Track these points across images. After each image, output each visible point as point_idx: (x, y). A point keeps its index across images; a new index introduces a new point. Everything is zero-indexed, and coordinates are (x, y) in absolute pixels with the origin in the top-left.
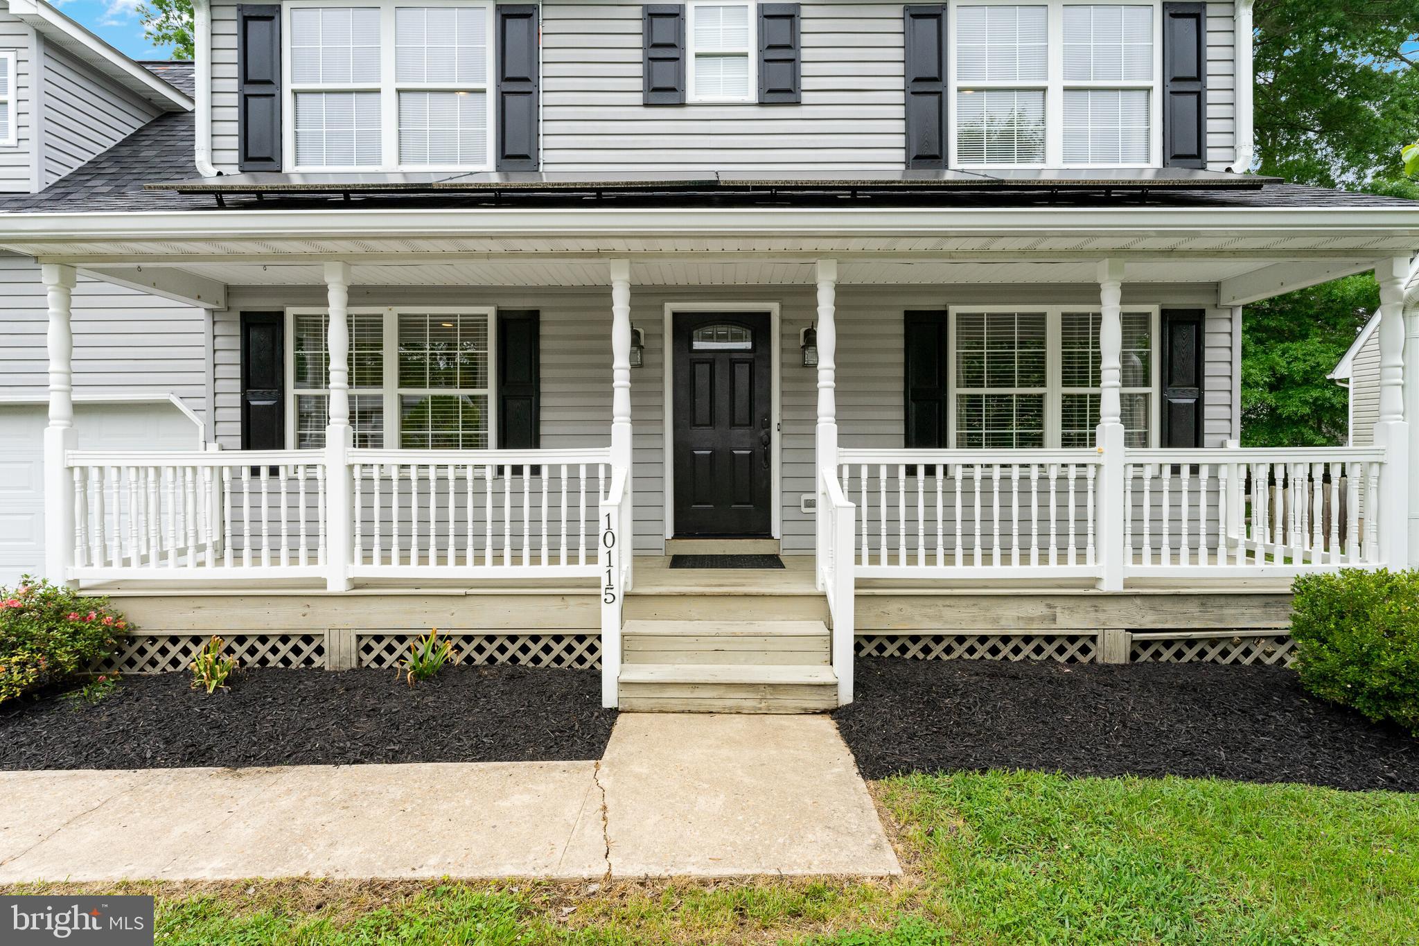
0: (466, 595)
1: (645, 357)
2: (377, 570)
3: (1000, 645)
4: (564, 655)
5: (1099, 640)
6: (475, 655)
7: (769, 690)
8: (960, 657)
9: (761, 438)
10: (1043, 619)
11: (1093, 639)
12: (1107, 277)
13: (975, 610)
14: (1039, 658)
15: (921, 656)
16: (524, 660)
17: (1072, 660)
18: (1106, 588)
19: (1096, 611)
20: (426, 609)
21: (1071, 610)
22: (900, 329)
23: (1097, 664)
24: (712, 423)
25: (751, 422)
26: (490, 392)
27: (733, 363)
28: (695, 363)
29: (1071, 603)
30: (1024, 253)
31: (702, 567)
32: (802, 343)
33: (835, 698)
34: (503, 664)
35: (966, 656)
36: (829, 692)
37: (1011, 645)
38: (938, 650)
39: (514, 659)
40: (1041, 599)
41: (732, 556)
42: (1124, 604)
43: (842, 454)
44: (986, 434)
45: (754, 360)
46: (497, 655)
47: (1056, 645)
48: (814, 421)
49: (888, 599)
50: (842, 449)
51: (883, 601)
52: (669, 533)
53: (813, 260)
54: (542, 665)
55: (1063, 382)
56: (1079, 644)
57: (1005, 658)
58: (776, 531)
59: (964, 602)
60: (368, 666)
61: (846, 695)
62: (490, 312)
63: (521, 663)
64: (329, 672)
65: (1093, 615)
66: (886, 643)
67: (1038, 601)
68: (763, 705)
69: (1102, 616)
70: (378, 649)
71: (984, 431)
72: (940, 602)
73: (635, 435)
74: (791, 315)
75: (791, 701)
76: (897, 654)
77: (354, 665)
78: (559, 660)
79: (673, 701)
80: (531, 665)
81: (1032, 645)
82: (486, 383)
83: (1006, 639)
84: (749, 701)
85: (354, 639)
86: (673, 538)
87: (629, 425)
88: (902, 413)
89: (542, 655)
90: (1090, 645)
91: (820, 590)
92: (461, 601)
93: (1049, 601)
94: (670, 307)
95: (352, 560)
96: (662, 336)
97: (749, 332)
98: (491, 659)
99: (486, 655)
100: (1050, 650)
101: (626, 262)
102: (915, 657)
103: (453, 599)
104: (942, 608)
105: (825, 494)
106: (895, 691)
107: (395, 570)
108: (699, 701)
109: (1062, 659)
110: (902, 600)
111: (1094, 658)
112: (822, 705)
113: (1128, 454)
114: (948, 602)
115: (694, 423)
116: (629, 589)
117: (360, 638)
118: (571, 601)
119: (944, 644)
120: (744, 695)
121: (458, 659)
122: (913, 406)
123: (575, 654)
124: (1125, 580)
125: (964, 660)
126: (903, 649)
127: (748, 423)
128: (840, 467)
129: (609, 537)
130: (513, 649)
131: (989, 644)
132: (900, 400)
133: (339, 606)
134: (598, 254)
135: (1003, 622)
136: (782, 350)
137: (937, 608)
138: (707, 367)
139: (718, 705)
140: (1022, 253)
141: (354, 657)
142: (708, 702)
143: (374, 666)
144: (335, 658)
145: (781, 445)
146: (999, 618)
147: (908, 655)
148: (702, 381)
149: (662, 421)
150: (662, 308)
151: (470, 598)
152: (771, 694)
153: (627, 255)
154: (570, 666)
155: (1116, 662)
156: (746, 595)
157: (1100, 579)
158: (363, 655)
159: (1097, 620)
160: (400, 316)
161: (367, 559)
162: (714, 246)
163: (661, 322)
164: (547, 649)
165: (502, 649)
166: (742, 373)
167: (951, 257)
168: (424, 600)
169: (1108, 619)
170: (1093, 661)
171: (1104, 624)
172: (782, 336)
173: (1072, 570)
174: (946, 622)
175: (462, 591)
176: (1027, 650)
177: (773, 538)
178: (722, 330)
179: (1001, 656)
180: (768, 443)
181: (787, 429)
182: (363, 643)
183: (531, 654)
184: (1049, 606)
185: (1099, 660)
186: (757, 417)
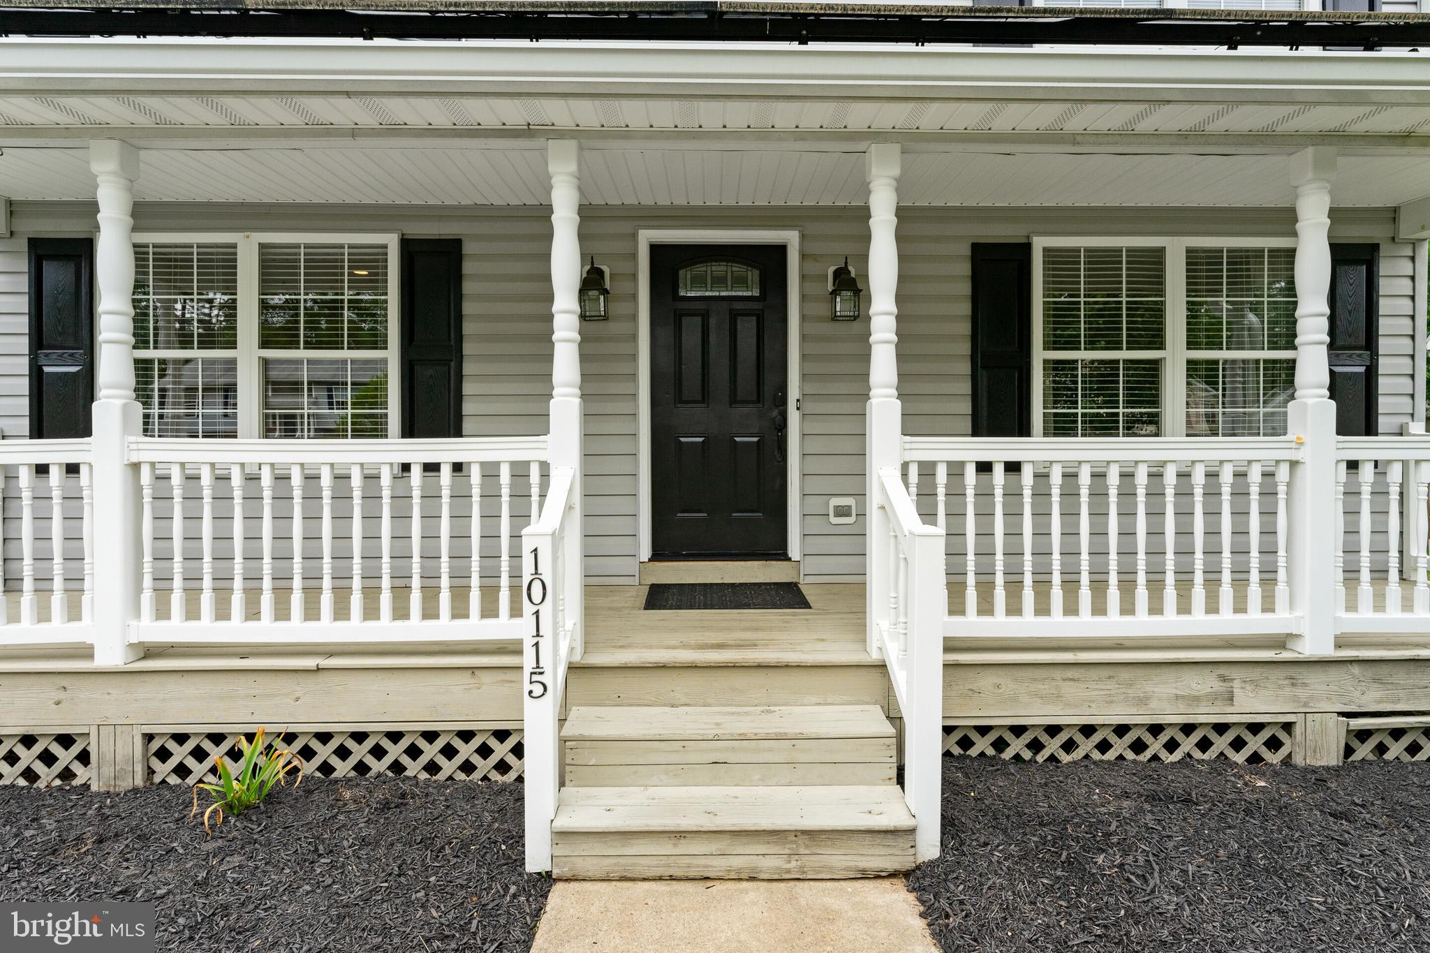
0: (318, 669)
1: (611, 305)
2: (176, 630)
3: (1148, 738)
4: (476, 760)
5: (1298, 730)
6: (335, 761)
7: (802, 839)
8: (1087, 757)
9: (774, 419)
10: (1213, 698)
11: (1288, 727)
12: (1310, 175)
13: (1111, 685)
14: (1206, 756)
15: (1027, 755)
16: (413, 768)
17: (1255, 758)
18: (1308, 648)
19: (1293, 685)
20: (253, 692)
21: (1255, 684)
22: (965, 269)
23: (1295, 767)
24: (705, 397)
25: (759, 399)
26: (391, 355)
27: (734, 316)
28: (681, 315)
29: (1255, 673)
30: (1186, 137)
31: (691, 607)
32: (830, 288)
33: (912, 851)
34: (379, 775)
35: (1096, 755)
36: (902, 842)
37: (1164, 738)
38: (1053, 746)
39: (397, 767)
40: (1210, 667)
41: (733, 585)
42: (1334, 674)
43: (908, 446)
44: (1084, 415)
45: (763, 310)
46: (370, 760)
47: (1230, 736)
48: (864, 396)
49: (979, 669)
50: (908, 438)
51: (971, 673)
52: (645, 552)
53: (862, 146)
54: (441, 776)
55: (1188, 343)
56: (1265, 735)
57: (1155, 758)
58: (794, 550)
59: (1094, 673)
60: (164, 781)
61: (929, 846)
62: (391, 241)
63: (407, 773)
64: (98, 794)
65: (1288, 691)
66: (974, 736)
67: (1206, 670)
68: (793, 864)
69: (1302, 693)
70: (180, 753)
71: (1080, 411)
72: (1058, 674)
73: (587, 416)
74: (817, 248)
75: (839, 858)
76: (991, 752)
77: (139, 782)
78: (468, 767)
79: (644, 861)
80: (424, 776)
81: (1196, 737)
82: (386, 342)
83: (1156, 730)
84: (770, 860)
85: (139, 741)
86: (650, 560)
87: (577, 401)
88: (969, 385)
89: (441, 760)
90: (1282, 736)
91: (875, 656)
92: (311, 678)
93: (1223, 670)
94: (647, 236)
95: (137, 613)
96: (634, 277)
97: (756, 273)
98: (361, 768)
99: (352, 761)
100: (1221, 743)
101: (571, 145)
102: (1017, 757)
103: (297, 675)
104: (1061, 683)
105: (883, 508)
106: (1005, 832)
107: (206, 630)
108: (687, 860)
109: (1240, 758)
110: (1001, 672)
111: (1290, 755)
112: (891, 864)
113: (1340, 445)
114: (1070, 673)
115: (680, 399)
116: (577, 658)
117: (149, 738)
118: (486, 677)
119: (1063, 737)
120: (761, 849)
121: (309, 768)
122: (983, 376)
123: (494, 759)
124: (1336, 637)
125: (1095, 763)
126: (1000, 745)
127: (755, 398)
128: (905, 466)
129: (537, 587)
130: (395, 751)
131: (1130, 737)
132: (965, 368)
133: (115, 689)
134: (528, 132)
135: (1154, 704)
136: (803, 298)
137: (1054, 683)
138: (698, 320)
139: (718, 865)
140: (1183, 137)
141: (139, 768)
142: (702, 861)
143: (174, 780)
144: (108, 771)
145: (801, 429)
146: (1148, 698)
147: (1007, 755)
148: (692, 338)
149: (634, 396)
150: (634, 237)
151: (326, 673)
152: (807, 847)
153: (573, 133)
154: (485, 778)
155: (1324, 763)
156: (760, 667)
157: (1298, 636)
158: (156, 764)
159: (1295, 699)
160: (262, 246)
161: (162, 612)
162: (710, 115)
163: (634, 256)
164: (449, 752)
165: (378, 752)
166: (747, 328)
167: (1075, 143)
168: (251, 678)
169: (1312, 698)
170: (1287, 761)
171: (1305, 705)
172: (803, 277)
173: (1255, 622)
174: (1068, 705)
175: (310, 663)
176: (1188, 744)
177: (790, 559)
178: (719, 268)
179: (1148, 754)
180: (782, 426)
181: (809, 407)
182: (155, 745)
183: (423, 760)
184: (1224, 679)
185: (1298, 760)
186: (768, 388)
